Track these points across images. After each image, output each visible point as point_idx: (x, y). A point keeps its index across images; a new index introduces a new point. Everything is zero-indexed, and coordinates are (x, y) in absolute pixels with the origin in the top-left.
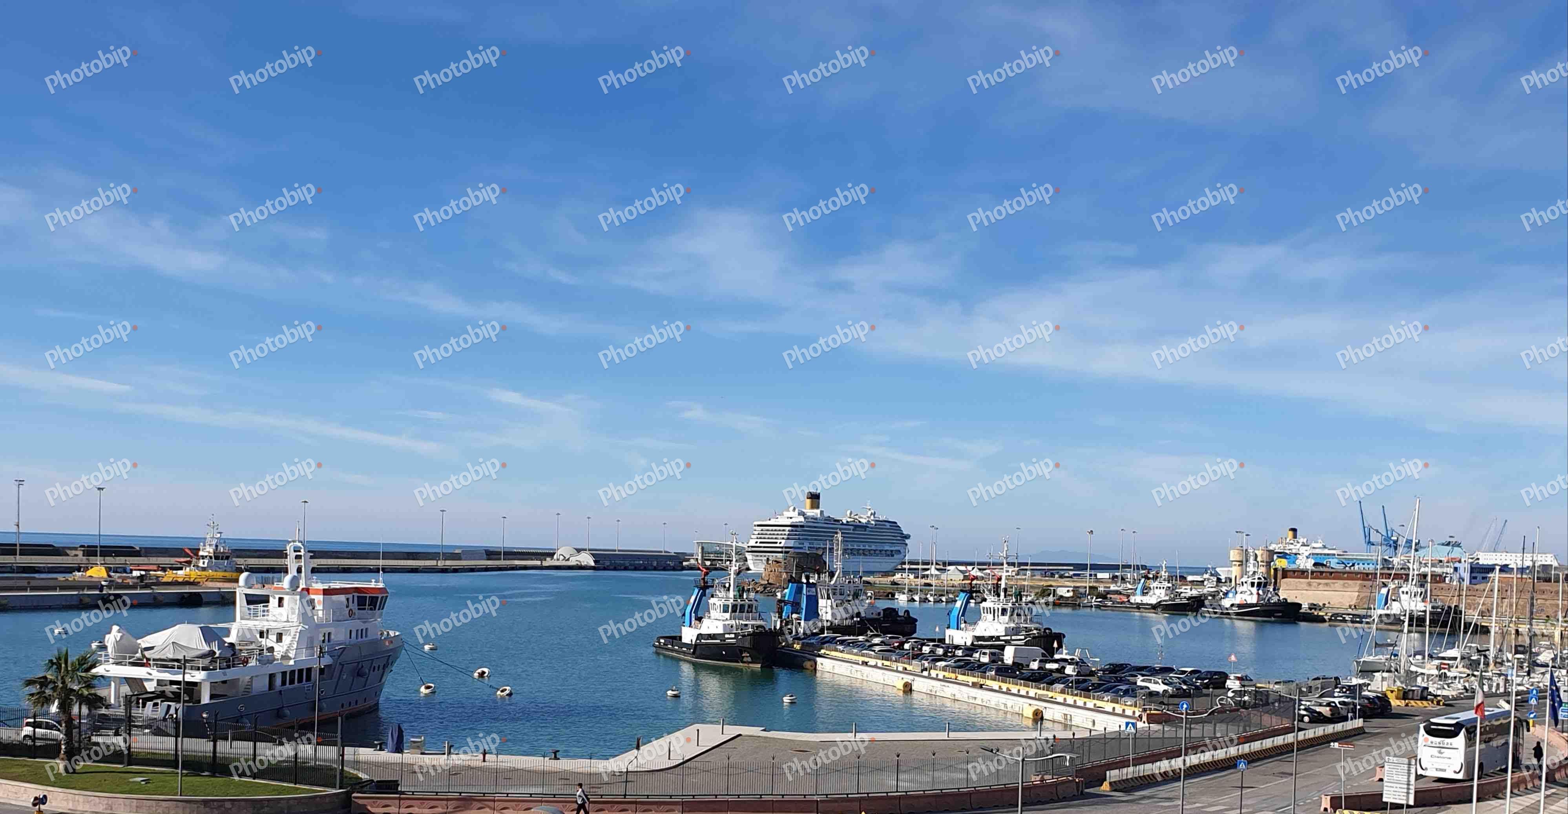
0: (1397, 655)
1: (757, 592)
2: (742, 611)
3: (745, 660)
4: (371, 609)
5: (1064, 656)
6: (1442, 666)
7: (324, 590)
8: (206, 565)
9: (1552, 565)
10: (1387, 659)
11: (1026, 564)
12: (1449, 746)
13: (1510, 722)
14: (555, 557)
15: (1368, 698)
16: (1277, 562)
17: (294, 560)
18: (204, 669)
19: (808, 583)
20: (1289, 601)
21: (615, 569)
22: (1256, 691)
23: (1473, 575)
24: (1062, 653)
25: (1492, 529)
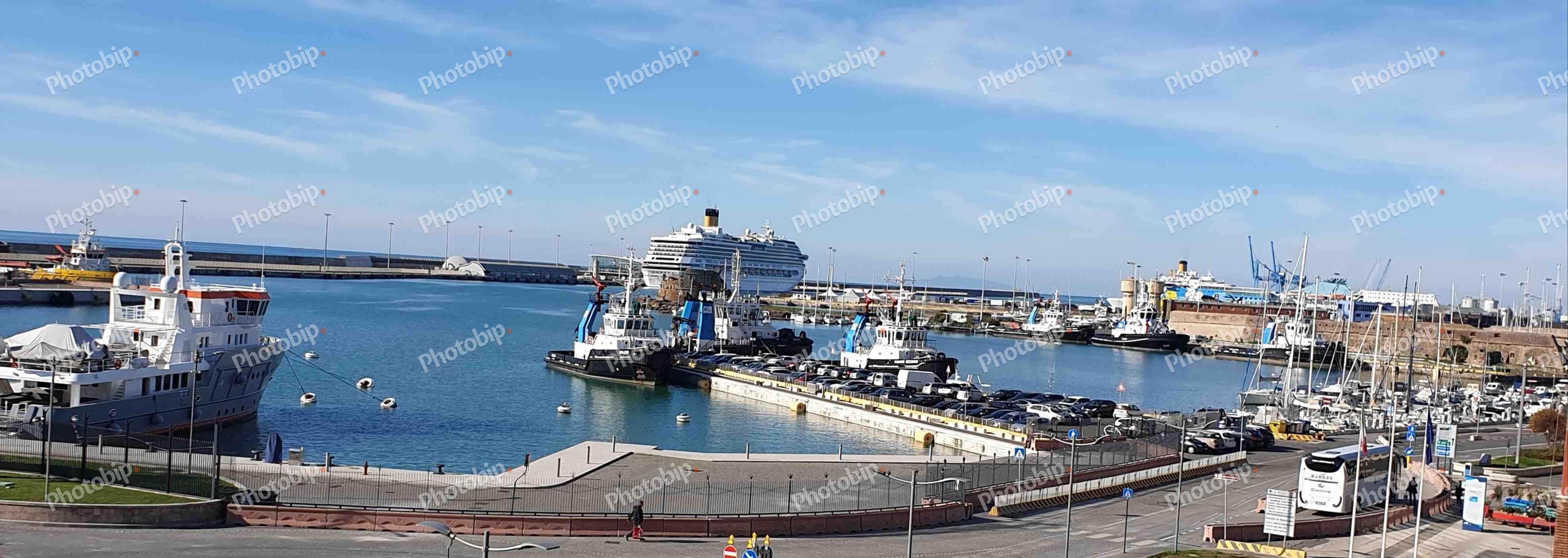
0: (1281, 389)
1: (653, 309)
2: (637, 328)
3: (639, 376)
4: (251, 314)
5: (956, 382)
6: (1325, 401)
7: (203, 293)
8: (78, 263)
9: (1432, 305)
10: (1271, 393)
11: (923, 289)
12: (1329, 480)
13: (1389, 457)
14: (444, 266)
15: (1252, 431)
16: (1166, 294)
17: (173, 261)
18: (74, 371)
19: (705, 301)
20: (1177, 333)
21: (506, 281)
22: (1142, 421)
23: (1357, 312)
24: (954, 379)
25: (1377, 268)
